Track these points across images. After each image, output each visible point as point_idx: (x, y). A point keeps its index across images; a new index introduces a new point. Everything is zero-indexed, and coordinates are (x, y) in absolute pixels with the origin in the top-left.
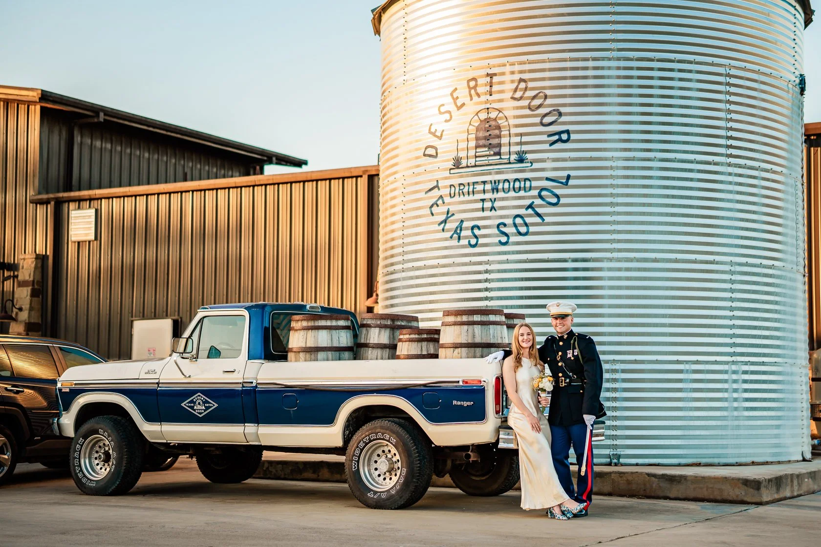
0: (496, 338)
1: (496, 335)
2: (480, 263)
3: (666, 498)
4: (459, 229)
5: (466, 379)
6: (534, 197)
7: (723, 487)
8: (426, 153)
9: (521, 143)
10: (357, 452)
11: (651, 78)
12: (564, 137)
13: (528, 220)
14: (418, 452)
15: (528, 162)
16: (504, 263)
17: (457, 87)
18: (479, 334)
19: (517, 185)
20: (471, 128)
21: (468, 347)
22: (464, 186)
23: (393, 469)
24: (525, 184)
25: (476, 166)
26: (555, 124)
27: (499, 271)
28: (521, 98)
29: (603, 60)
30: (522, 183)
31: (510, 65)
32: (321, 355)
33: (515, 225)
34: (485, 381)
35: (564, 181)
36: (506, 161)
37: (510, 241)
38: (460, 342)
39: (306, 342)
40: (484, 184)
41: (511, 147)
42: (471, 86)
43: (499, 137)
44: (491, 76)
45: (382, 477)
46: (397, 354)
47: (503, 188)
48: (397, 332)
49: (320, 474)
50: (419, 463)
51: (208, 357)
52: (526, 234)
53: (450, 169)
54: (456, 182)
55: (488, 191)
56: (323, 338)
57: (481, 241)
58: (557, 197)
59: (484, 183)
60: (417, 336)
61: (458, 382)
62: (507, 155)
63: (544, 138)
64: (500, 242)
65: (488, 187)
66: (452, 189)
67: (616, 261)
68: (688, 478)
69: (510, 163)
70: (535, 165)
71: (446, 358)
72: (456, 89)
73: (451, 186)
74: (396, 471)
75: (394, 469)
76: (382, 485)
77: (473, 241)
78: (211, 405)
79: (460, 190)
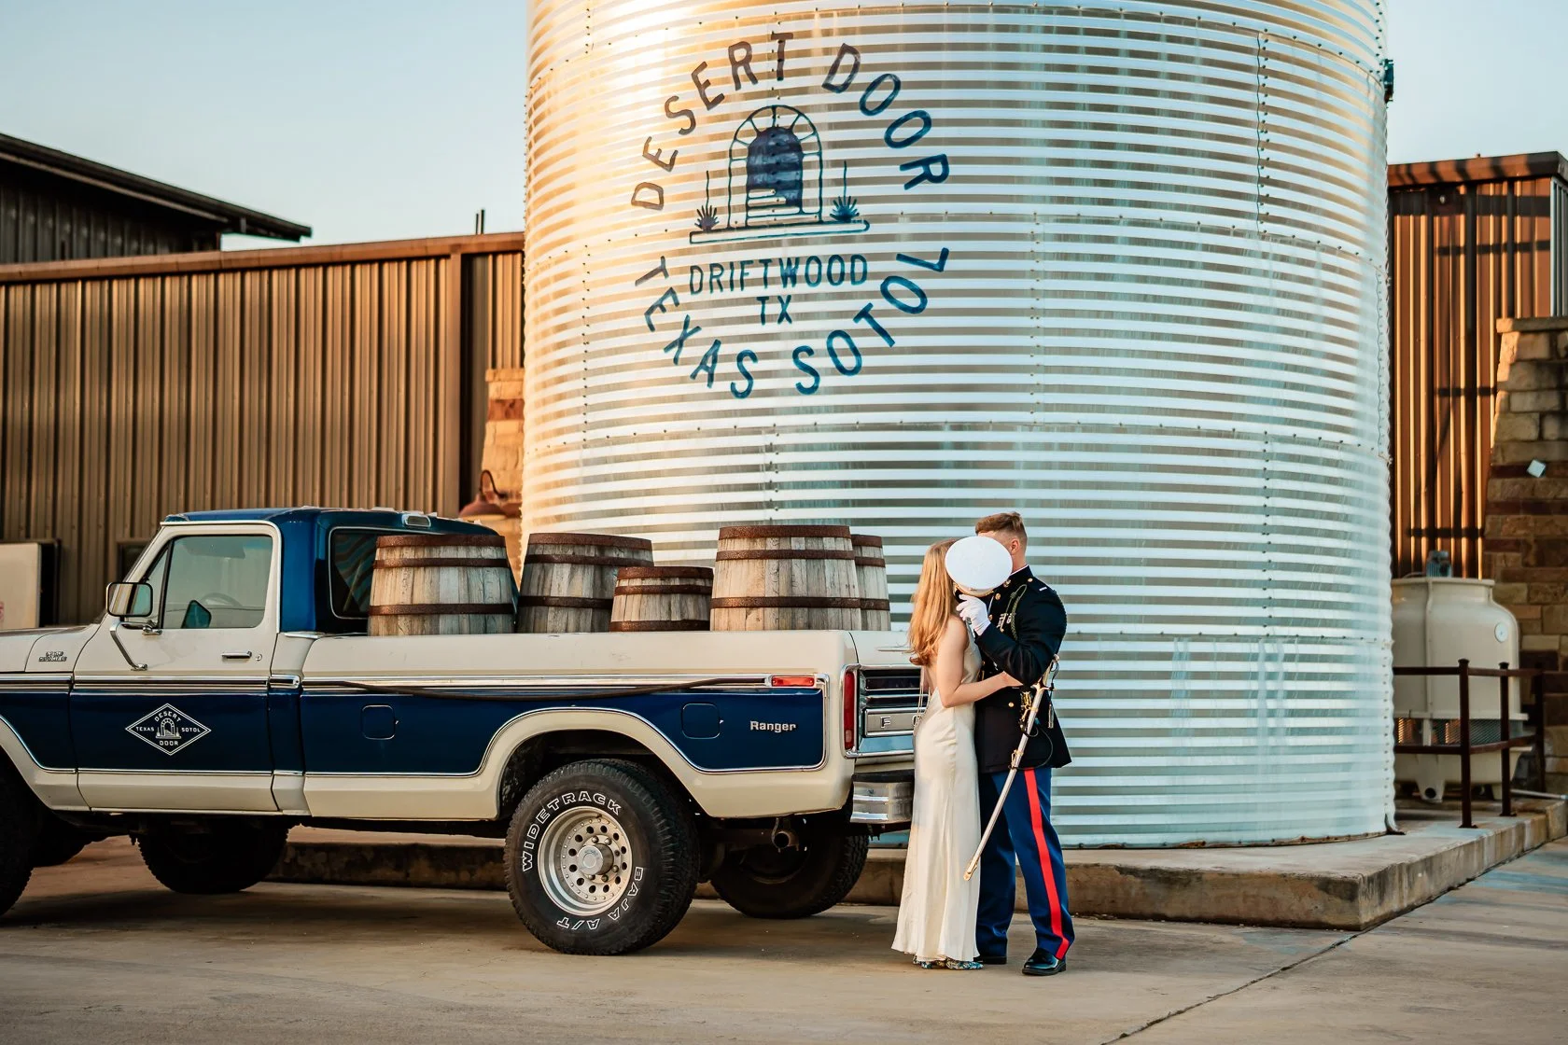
0: (838, 586)
1: (836, 581)
2: (756, 431)
3: (1158, 917)
4: (710, 358)
5: (777, 674)
6: (871, 294)
7: (1278, 895)
8: (637, 199)
9: (845, 182)
10: (533, 831)
11: (1113, 52)
12: (936, 169)
13: (859, 342)
14: (669, 832)
15: (859, 221)
16: (808, 431)
17: (707, 61)
18: (803, 578)
19: (836, 268)
20: (737, 146)
21: (779, 607)
22: (722, 269)
23: (611, 867)
24: (853, 266)
25: (747, 227)
26: (916, 142)
27: (797, 448)
28: (845, 87)
29: (1017, 12)
30: (848, 266)
31: (822, 16)
32: (445, 621)
33: (832, 353)
34: (822, 680)
35: (935, 262)
36: (812, 218)
37: (821, 385)
38: (761, 595)
39: (412, 594)
40: (766, 266)
41: (823, 189)
42: (737, 60)
43: (798, 166)
44: (782, 38)
45: (586, 886)
46: (612, 621)
47: (807, 275)
48: (613, 575)
49: (411, 871)
50: (672, 856)
51: (184, 626)
52: (855, 371)
53: (691, 234)
54: (704, 260)
55: (774, 281)
56: (450, 586)
57: (759, 384)
58: (922, 294)
59: (766, 263)
60: (658, 582)
61: (763, 681)
62: (813, 205)
63: (894, 171)
64: (800, 387)
65: (774, 271)
66: (695, 274)
67: (1041, 430)
68: (1204, 876)
69: (821, 222)
70: (876, 229)
71: (729, 629)
72: (704, 65)
73: (692, 268)
74: (617, 871)
75: (615, 868)
76: (586, 902)
77: (742, 385)
78: (195, 730)
79: (712, 277)
